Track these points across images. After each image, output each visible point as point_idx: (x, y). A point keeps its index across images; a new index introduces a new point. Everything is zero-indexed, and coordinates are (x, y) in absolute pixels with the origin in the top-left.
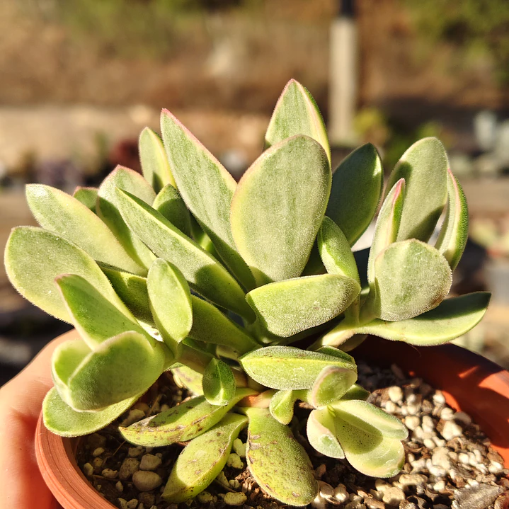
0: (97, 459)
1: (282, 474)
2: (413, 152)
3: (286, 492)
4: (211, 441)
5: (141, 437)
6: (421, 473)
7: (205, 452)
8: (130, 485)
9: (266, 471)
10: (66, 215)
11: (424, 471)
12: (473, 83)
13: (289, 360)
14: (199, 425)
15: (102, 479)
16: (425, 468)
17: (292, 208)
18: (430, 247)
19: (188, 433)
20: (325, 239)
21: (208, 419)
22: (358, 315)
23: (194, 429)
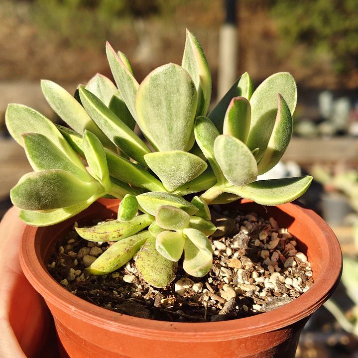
0: (69, 245)
1: (152, 267)
2: (270, 81)
3: (150, 277)
4: (124, 243)
5: (85, 235)
6: (258, 285)
7: (117, 249)
8: (81, 262)
9: (143, 264)
10: (60, 100)
11: (261, 285)
13: (153, 199)
14: (119, 233)
15: (68, 257)
16: (263, 283)
17: (169, 108)
18: (238, 141)
19: (112, 236)
20: (197, 130)
21: (124, 230)
22: (223, 180)
23: (115, 234)
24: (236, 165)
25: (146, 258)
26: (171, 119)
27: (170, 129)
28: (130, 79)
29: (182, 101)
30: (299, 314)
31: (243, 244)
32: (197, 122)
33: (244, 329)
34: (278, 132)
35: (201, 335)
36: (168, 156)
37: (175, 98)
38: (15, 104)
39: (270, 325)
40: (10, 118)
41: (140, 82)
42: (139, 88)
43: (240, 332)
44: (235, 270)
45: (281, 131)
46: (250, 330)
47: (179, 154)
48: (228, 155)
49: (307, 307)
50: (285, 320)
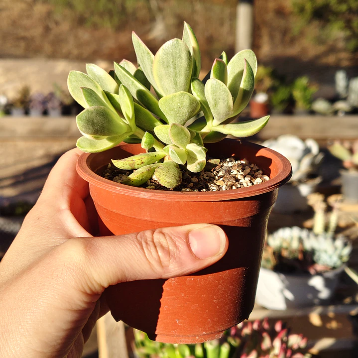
4: (146, 167)
5: (119, 163)
12: (332, 50)
14: (141, 160)
17: (175, 68)
18: (220, 82)
19: (137, 163)
20: (193, 84)
21: (145, 159)
22: (211, 119)
23: (139, 162)
24: (219, 99)
25: (161, 171)
26: (176, 77)
27: (176, 84)
28: (149, 54)
29: (183, 63)
30: (262, 189)
31: (226, 172)
32: (192, 80)
33: (228, 194)
34: (245, 81)
35: (200, 197)
36: (175, 96)
37: (178, 61)
38: (74, 71)
39: (244, 193)
40: (70, 81)
41: (154, 53)
42: (155, 58)
43: (225, 196)
44: (221, 186)
45: (247, 81)
46: (231, 195)
47: (183, 93)
48: (214, 92)
49: (267, 186)
50: (254, 191)
